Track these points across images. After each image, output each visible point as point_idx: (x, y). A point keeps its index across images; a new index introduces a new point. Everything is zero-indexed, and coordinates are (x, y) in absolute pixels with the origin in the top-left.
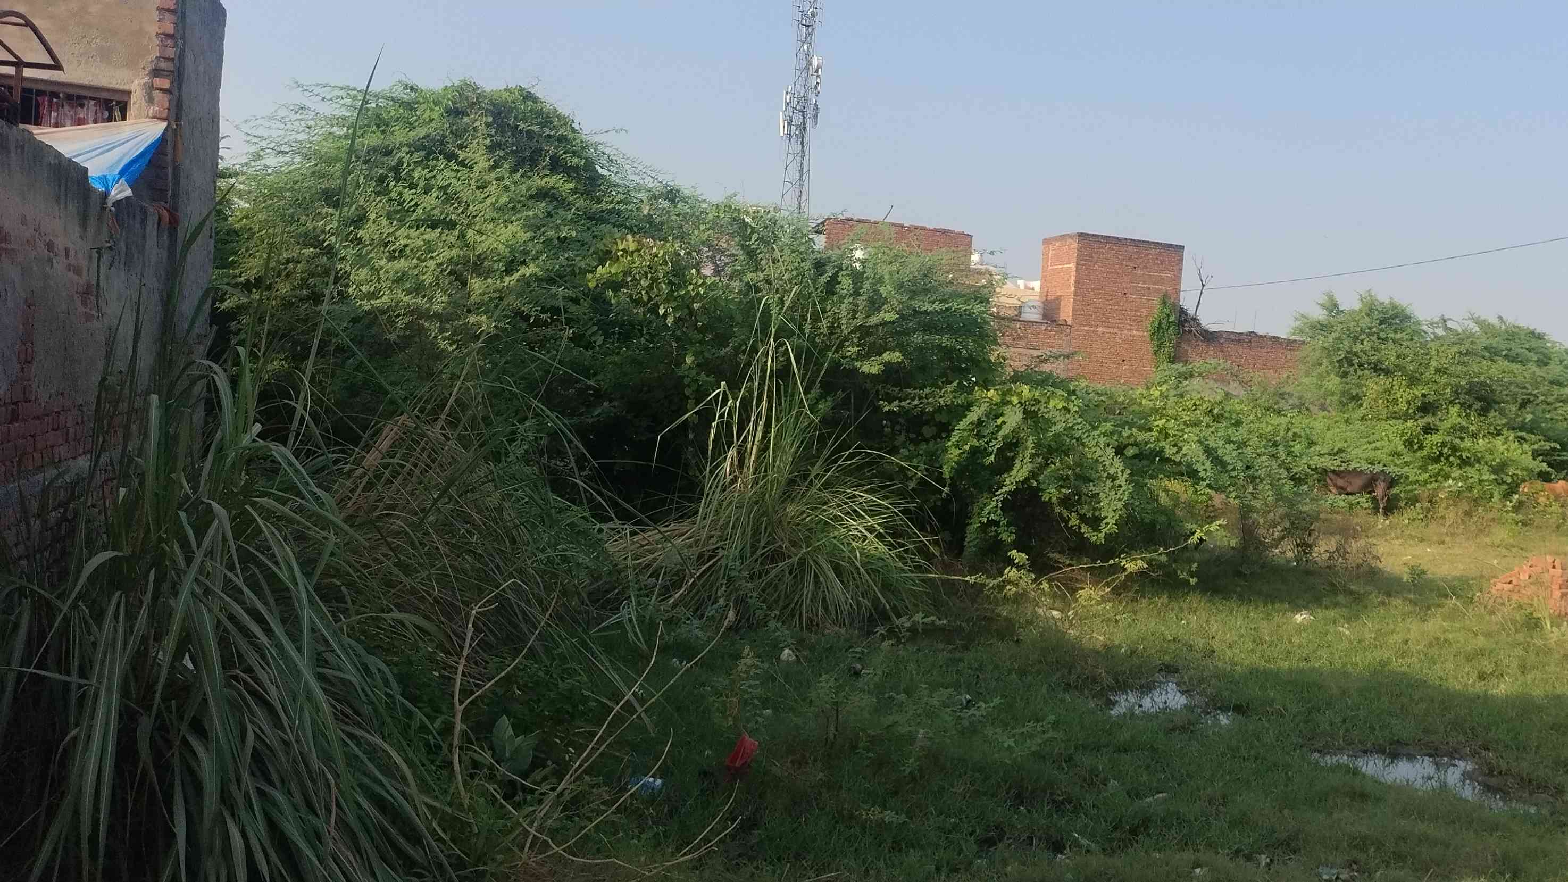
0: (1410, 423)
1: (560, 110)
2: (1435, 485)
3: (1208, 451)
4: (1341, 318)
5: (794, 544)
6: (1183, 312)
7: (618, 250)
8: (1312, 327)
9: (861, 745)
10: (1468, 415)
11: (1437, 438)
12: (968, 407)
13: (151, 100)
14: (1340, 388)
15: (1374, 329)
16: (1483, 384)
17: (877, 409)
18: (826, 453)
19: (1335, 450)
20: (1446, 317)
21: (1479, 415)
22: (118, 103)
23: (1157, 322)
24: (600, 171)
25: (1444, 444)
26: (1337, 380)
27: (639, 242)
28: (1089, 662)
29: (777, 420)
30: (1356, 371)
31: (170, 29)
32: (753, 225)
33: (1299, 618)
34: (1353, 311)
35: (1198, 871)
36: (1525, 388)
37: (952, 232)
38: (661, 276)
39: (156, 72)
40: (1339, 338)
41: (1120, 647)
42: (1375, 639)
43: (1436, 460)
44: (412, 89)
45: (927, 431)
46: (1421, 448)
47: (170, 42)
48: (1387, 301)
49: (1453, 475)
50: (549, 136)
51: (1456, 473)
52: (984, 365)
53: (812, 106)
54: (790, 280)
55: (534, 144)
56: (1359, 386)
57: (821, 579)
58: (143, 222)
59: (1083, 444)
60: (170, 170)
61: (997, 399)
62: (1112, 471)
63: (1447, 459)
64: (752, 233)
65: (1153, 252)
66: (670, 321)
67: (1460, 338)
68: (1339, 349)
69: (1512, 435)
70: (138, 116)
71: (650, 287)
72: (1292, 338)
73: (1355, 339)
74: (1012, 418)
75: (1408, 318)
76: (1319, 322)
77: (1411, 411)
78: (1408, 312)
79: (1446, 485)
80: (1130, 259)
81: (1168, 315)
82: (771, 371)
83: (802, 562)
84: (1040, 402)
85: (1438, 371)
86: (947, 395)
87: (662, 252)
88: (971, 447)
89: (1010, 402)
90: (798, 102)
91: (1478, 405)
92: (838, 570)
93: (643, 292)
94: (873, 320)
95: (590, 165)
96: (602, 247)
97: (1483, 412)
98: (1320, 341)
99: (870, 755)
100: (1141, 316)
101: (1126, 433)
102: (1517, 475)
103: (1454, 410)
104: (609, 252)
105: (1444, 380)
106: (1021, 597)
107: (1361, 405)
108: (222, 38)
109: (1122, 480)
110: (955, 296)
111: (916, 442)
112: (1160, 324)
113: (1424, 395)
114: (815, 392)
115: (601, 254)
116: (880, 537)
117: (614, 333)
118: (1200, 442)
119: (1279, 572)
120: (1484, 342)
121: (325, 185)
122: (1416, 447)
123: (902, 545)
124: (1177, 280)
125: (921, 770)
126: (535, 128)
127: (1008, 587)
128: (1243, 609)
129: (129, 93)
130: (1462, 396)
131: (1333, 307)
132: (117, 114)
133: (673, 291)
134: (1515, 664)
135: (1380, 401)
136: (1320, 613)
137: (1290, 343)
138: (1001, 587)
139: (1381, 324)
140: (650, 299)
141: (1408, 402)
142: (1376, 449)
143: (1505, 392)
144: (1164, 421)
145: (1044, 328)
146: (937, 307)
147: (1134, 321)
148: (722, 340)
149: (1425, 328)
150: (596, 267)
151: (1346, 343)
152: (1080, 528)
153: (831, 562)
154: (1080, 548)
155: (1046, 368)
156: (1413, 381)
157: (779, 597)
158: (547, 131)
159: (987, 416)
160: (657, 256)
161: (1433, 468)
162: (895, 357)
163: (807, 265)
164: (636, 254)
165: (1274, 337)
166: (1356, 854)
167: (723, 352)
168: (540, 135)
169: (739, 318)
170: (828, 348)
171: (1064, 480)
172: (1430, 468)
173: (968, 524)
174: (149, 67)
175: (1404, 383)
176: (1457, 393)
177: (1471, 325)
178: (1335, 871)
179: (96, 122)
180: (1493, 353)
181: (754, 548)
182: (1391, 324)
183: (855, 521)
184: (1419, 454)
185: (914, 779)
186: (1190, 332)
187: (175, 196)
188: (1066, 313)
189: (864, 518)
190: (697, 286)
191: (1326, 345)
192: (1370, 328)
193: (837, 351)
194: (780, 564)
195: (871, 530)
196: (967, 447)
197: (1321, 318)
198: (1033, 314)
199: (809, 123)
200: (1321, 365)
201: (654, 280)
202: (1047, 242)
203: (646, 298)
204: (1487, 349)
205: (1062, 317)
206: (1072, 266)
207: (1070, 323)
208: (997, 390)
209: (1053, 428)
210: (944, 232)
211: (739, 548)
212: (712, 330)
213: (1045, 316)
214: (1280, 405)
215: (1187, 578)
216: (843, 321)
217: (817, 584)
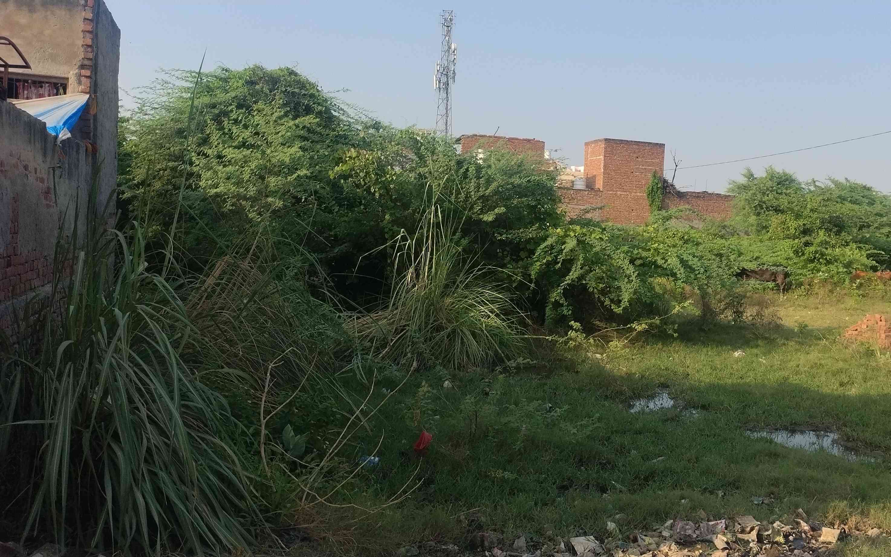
0: (796, 241)
1: (310, 80)
2: (812, 275)
3: (683, 262)
4: (756, 182)
5: (449, 321)
6: (665, 181)
7: (346, 157)
8: (739, 188)
9: (490, 434)
10: (829, 235)
11: (812, 249)
12: (545, 237)
13: (80, 83)
14: (756, 222)
15: (775, 188)
16: (838, 217)
18: (467, 267)
19: (754, 258)
20: (815, 180)
21: (836, 234)
22: (62, 85)
23: (651, 188)
24: (334, 113)
25: (816, 252)
26: (754, 217)
27: (358, 152)
28: (618, 383)
29: (437, 252)
30: (765, 212)
31: (89, 42)
32: (422, 141)
33: (736, 354)
34: (762, 178)
35: (683, 501)
36: (861, 218)
38: (371, 170)
39: (82, 67)
40: (754, 194)
41: (635, 374)
42: (780, 365)
43: (812, 261)
44: (226, 71)
45: (523, 254)
46: (803, 254)
47: (89, 49)
48: (781, 172)
49: (822, 269)
50: (305, 95)
51: (824, 268)
52: (553, 216)
53: (452, 72)
54: (443, 172)
55: (296, 100)
56: (767, 221)
57: (465, 340)
58: (78, 152)
59: (611, 258)
60: (92, 121)
61: (562, 234)
62: (628, 273)
64: (421, 146)
65: (647, 148)
66: (377, 195)
67: (823, 191)
68: (755, 200)
69: (854, 246)
70: (74, 92)
71: (365, 177)
72: (728, 194)
73: (764, 194)
74: (571, 244)
75: (793, 181)
76: (743, 185)
77: (797, 234)
78: (793, 177)
79: (818, 275)
80: (635, 152)
81: (657, 184)
82: (433, 223)
83: (454, 331)
84: (586, 235)
85: (812, 210)
86: (533, 232)
87: (371, 157)
88: (547, 260)
89: (569, 235)
90: (444, 70)
91: (835, 229)
92: (474, 334)
93: (361, 180)
95: (328, 111)
96: (337, 156)
97: (838, 233)
98: (744, 196)
99: (496, 440)
100: (641, 184)
101: (636, 252)
102: (859, 268)
103: (821, 233)
104: (341, 158)
105: (815, 215)
106: (578, 347)
107: (768, 231)
108: (118, 46)
109: (633, 278)
111: (517, 261)
112: (653, 188)
113: (804, 225)
114: (458, 234)
115: (336, 159)
116: (497, 315)
117: (344, 205)
118: (677, 256)
119: (725, 328)
120: (837, 193)
121: (180, 126)
122: (800, 254)
123: (510, 320)
124: (661, 164)
125: (524, 448)
126: (297, 90)
127: (571, 342)
128: (705, 350)
129: (67, 79)
130: (826, 224)
131: (750, 176)
132: (61, 91)
133: (378, 179)
134: (860, 377)
135: (779, 229)
136: (749, 351)
137: (726, 197)
138: (566, 343)
139: (778, 184)
140: (365, 184)
141: (795, 229)
142: (778, 256)
143: (850, 221)
144: (657, 245)
145: (587, 193)
147: (638, 187)
148: (406, 206)
149: (803, 186)
150: (334, 167)
151: (759, 196)
152: (611, 306)
153: (470, 331)
154: (611, 317)
155: (589, 216)
156: (798, 216)
157: (441, 351)
158: (303, 92)
159: (556, 243)
160: (368, 160)
161: (811, 266)
162: (502, 210)
163: (453, 163)
164: (356, 159)
165: (717, 194)
166: (772, 488)
167: (407, 213)
168: (299, 94)
169: (415, 194)
170: (465, 209)
171: (601, 279)
172: (809, 266)
173: (546, 306)
174: (79, 64)
175: (792, 218)
176: (823, 223)
177: (830, 183)
178: (761, 499)
179: (49, 96)
180: (843, 199)
181: (427, 324)
182: (784, 185)
183: (483, 307)
184: (802, 258)
185: (521, 454)
186: (670, 192)
187: (95, 136)
188: (599, 184)
189: (488, 305)
190: (391, 175)
191: (747, 197)
192: (772, 187)
193: (469, 211)
194: (442, 333)
195: (492, 312)
196: (544, 261)
197: (743, 182)
198: (580, 185)
199: (450, 81)
200: (744, 209)
201: (367, 173)
202: (587, 144)
203: (363, 183)
204: (839, 197)
205: (597, 186)
206: (602, 157)
207: (601, 190)
208: (562, 229)
209: (594, 250)
210: (529, 141)
211: (418, 324)
212: (400, 201)
213: (587, 186)
214: (723, 232)
215: (672, 333)
216: (472, 193)
217: (463, 343)
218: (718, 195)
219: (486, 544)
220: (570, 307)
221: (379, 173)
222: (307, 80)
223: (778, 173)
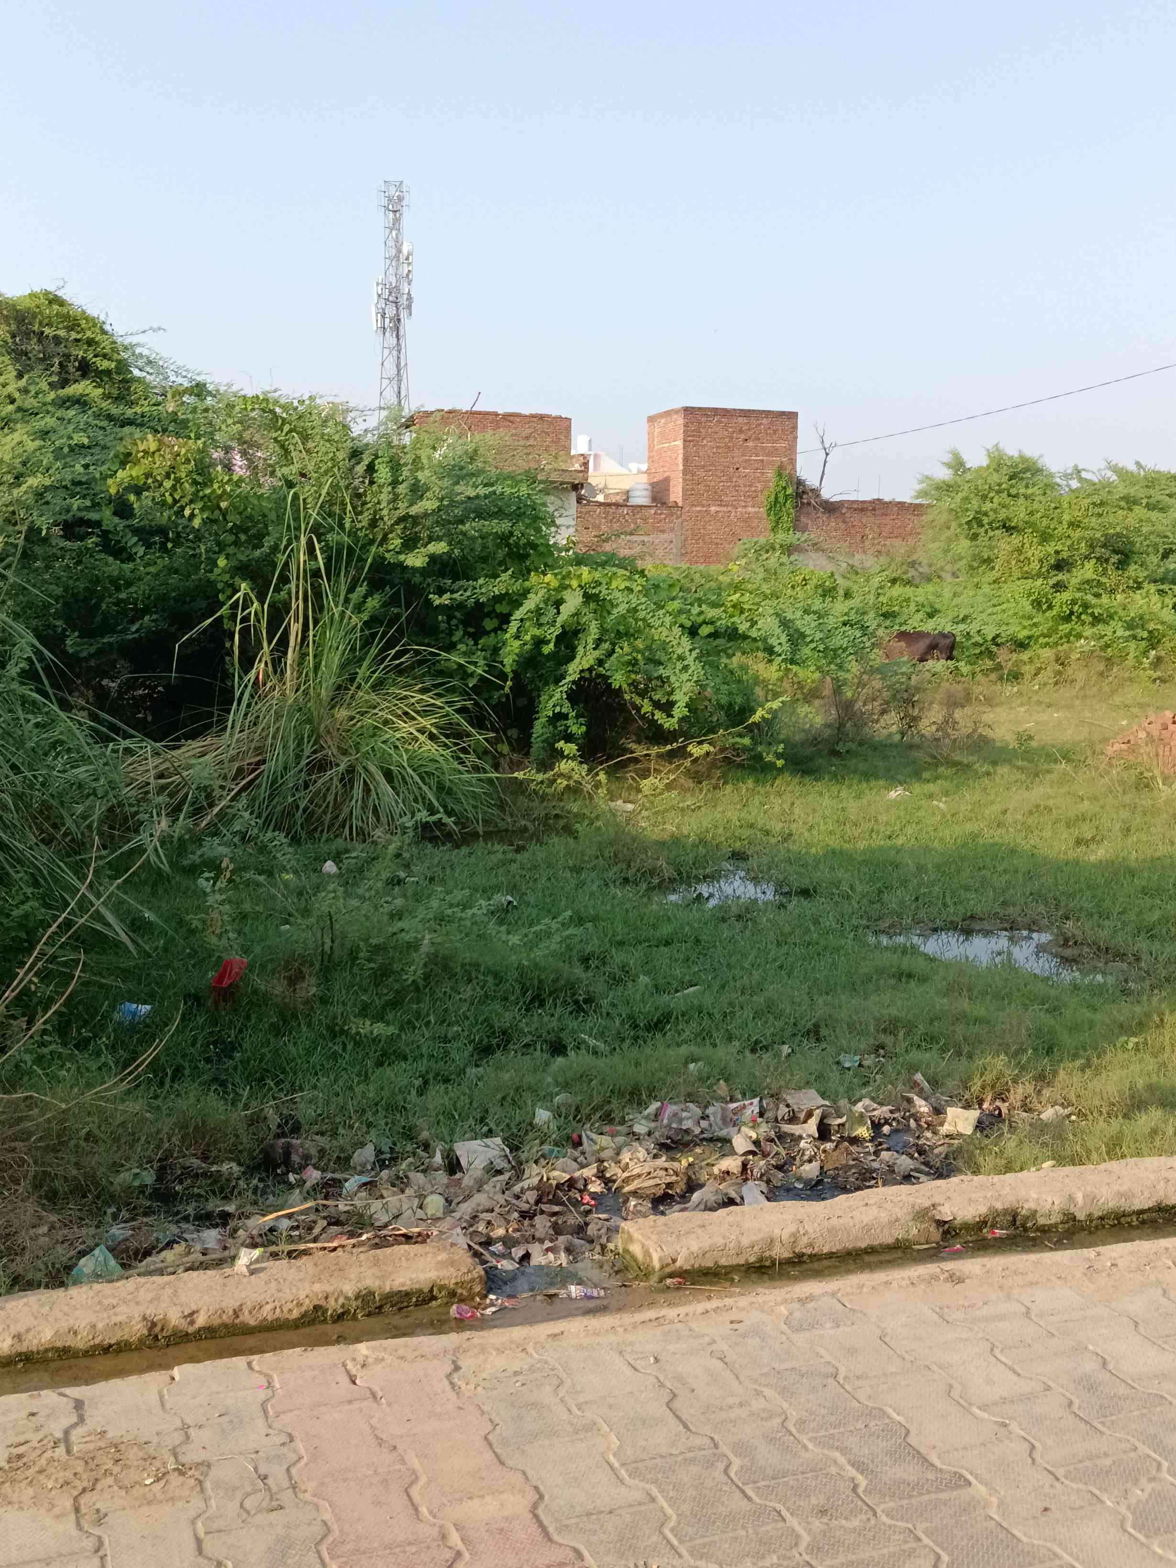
0: (1040, 581)
1: (88, 312)
2: (1066, 646)
3: (785, 624)
4: (968, 476)
5: (345, 753)
6: (800, 483)
7: (138, 452)
8: (938, 488)
9: (361, 955)
10: (1105, 570)
11: (1066, 596)
12: (525, 593)
14: (970, 552)
15: (1004, 486)
16: (1119, 535)
17: (429, 603)
18: (374, 651)
19: (961, 617)
20: (1080, 468)
21: (1117, 568)
23: (773, 497)
24: (136, 372)
25: (1074, 602)
26: (965, 543)
27: (159, 440)
28: (649, 854)
29: (316, 623)
30: (986, 532)
32: (284, 415)
33: (893, 794)
34: (980, 468)
35: (692, 1066)
36: (1166, 537)
37: (549, 416)
38: (183, 475)
40: (967, 498)
41: (688, 836)
42: (972, 810)
43: (1067, 619)
45: (489, 624)
46: (1050, 607)
48: (1016, 454)
49: (1084, 634)
50: (77, 340)
51: (1088, 631)
52: (542, 549)
53: (405, 296)
55: (61, 349)
56: (991, 548)
57: (371, 786)
59: (649, 625)
61: (555, 583)
62: (679, 651)
63: (1079, 617)
64: (283, 424)
65: (765, 421)
66: (197, 523)
67: (1095, 488)
68: (967, 510)
69: (1153, 588)
71: (174, 488)
72: (918, 501)
73: (984, 498)
74: (573, 601)
75: (1039, 471)
76: (944, 482)
77: (1044, 570)
78: (1040, 465)
79: (1078, 645)
80: (741, 431)
81: (785, 488)
82: (305, 571)
83: (351, 770)
84: (600, 584)
85: (1072, 525)
86: (503, 583)
87: (183, 451)
88: (533, 637)
89: (570, 586)
90: (390, 293)
91: (1115, 558)
92: (388, 775)
93: (167, 494)
94: (414, 510)
95: (123, 367)
96: (122, 450)
97: (1122, 565)
98: (947, 503)
99: (372, 965)
100: (755, 491)
101: (695, 610)
102: (1158, 630)
103: (1090, 565)
104: (130, 454)
105: (1077, 534)
106: (574, 790)
107: (993, 568)
109: (690, 660)
110: (501, 478)
111: (475, 637)
112: (776, 498)
113: (1057, 552)
114: (361, 590)
115: (121, 457)
116: (432, 737)
117: (155, 543)
118: (777, 615)
119: (880, 748)
120: (1121, 490)
122: (1045, 607)
123: (456, 744)
124: (791, 450)
125: (426, 977)
126: (62, 333)
127: (559, 781)
128: (835, 789)
130: (1098, 549)
131: (958, 465)
133: (198, 491)
134: (1117, 827)
135: (1013, 563)
136: (917, 788)
137: (915, 509)
138: (552, 782)
139: (1010, 479)
140: (175, 501)
141: (1041, 561)
142: (1004, 611)
143: (1145, 543)
144: (738, 595)
145: (653, 511)
146: (482, 491)
147: (749, 496)
148: (257, 540)
149: (1058, 480)
150: (116, 472)
151: (975, 503)
152: (653, 715)
153: (382, 768)
154: (658, 735)
156: (1045, 537)
157: (327, 807)
158: (75, 335)
159: (546, 602)
160: (179, 455)
161: (1065, 628)
162: (440, 548)
163: (343, 455)
164: (157, 454)
165: (899, 503)
166: (882, 1038)
167: (257, 553)
168: (67, 340)
169: (273, 516)
170: (372, 542)
171: (633, 665)
172: (1061, 628)
173: (536, 719)
175: (1035, 540)
176: (1092, 547)
177: (1109, 473)
178: (857, 1058)
180: (1130, 502)
181: (298, 757)
182: (1022, 479)
183: (405, 722)
184: (1049, 614)
185: (417, 989)
186: (809, 504)
188: (676, 494)
189: (414, 719)
190: (222, 484)
191: (953, 506)
192: (999, 485)
193: (381, 544)
194: (329, 773)
195: (422, 731)
196: (528, 638)
197: (946, 478)
198: (641, 498)
199: (403, 314)
200: (948, 528)
201: (178, 480)
202: (651, 419)
203: (170, 500)
204: (1125, 498)
205: (672, 498)
206: (679, 443)
207: (680, 504)
208: (556, 575)
209: (615, 611)
210: (541, 418)
211: (280, 763)
212: (246, 531)
213: (654, 499)
214: (910, 575)
215: (773, 760)
216: (385, 512)
217: (367, 790)
218: (901, 504)
219: (295, 1158)
220: (582, 720)
221: (199, 479)
222: (84, 312)
223: (1012, 457)
